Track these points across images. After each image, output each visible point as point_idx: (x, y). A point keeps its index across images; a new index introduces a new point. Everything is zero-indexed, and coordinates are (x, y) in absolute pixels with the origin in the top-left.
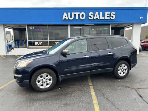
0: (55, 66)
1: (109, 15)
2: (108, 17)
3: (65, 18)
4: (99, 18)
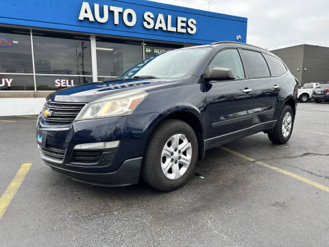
1: (184, 25)
2: (182, 27)
3: (86, 16)
4: (165, 29)
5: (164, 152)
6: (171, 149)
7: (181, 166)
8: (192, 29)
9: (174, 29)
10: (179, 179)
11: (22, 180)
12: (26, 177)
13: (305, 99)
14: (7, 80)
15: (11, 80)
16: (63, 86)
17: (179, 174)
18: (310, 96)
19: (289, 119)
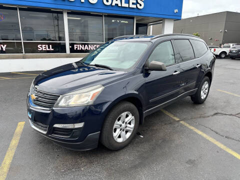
0: (137, 93)
1: (135, 2)
2: (133, 4)
4: (120, 5)
5: (115, 126)
6: (120, 123)
7: (127, 132)
8: (141, 5)
9: (127, 5)
10: (126, 141)
11: (19, 138)
12: (22, 135)
13: (223, 56)
14: (2, 46)
15: (5, 46)
16: (44, 49)
17: (125, 137)
18: (228, 54)
19: (207, 86)
